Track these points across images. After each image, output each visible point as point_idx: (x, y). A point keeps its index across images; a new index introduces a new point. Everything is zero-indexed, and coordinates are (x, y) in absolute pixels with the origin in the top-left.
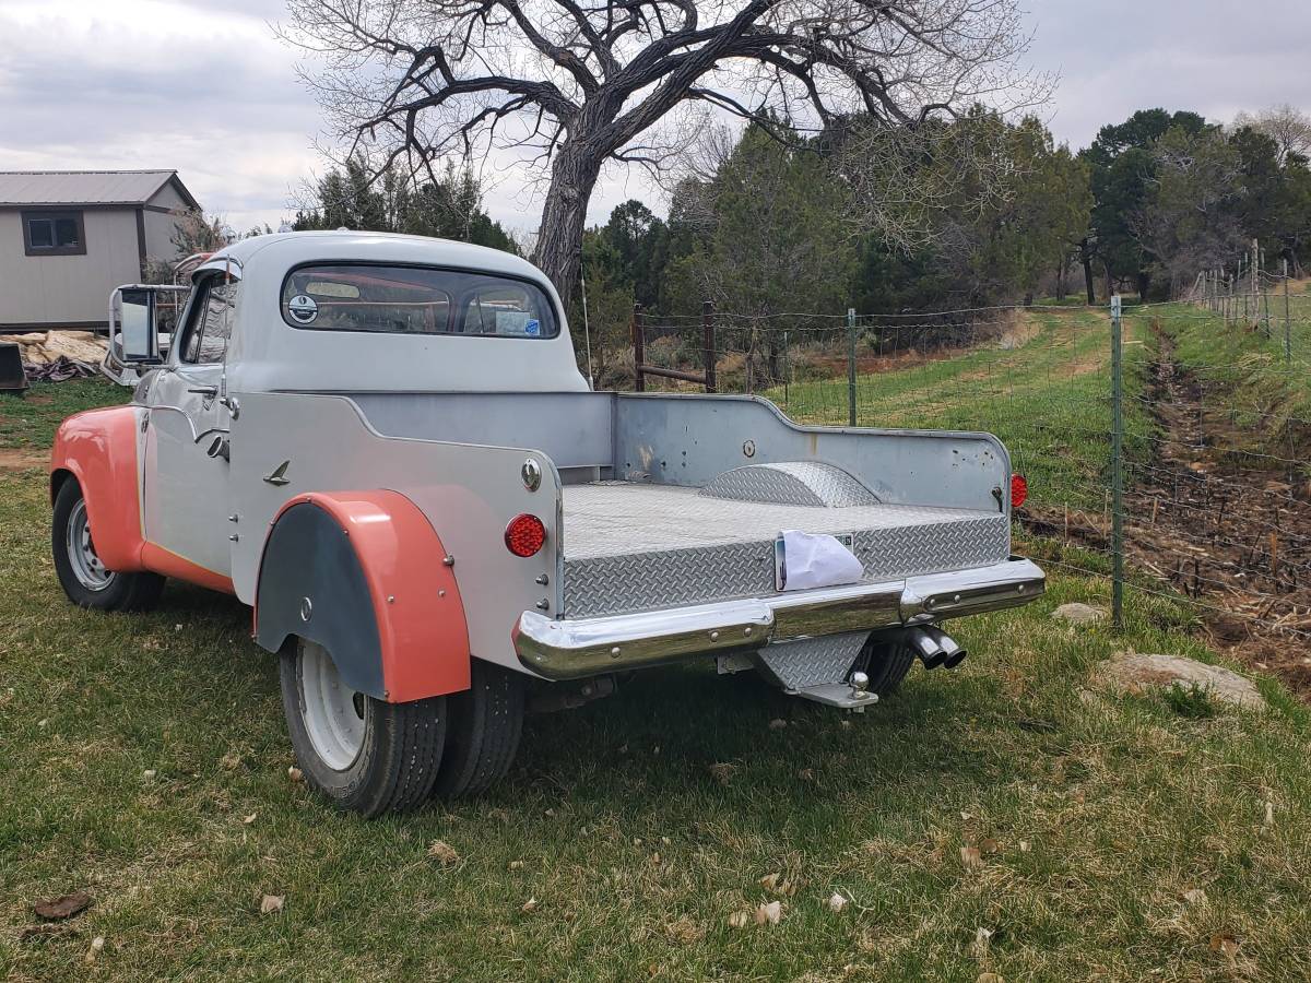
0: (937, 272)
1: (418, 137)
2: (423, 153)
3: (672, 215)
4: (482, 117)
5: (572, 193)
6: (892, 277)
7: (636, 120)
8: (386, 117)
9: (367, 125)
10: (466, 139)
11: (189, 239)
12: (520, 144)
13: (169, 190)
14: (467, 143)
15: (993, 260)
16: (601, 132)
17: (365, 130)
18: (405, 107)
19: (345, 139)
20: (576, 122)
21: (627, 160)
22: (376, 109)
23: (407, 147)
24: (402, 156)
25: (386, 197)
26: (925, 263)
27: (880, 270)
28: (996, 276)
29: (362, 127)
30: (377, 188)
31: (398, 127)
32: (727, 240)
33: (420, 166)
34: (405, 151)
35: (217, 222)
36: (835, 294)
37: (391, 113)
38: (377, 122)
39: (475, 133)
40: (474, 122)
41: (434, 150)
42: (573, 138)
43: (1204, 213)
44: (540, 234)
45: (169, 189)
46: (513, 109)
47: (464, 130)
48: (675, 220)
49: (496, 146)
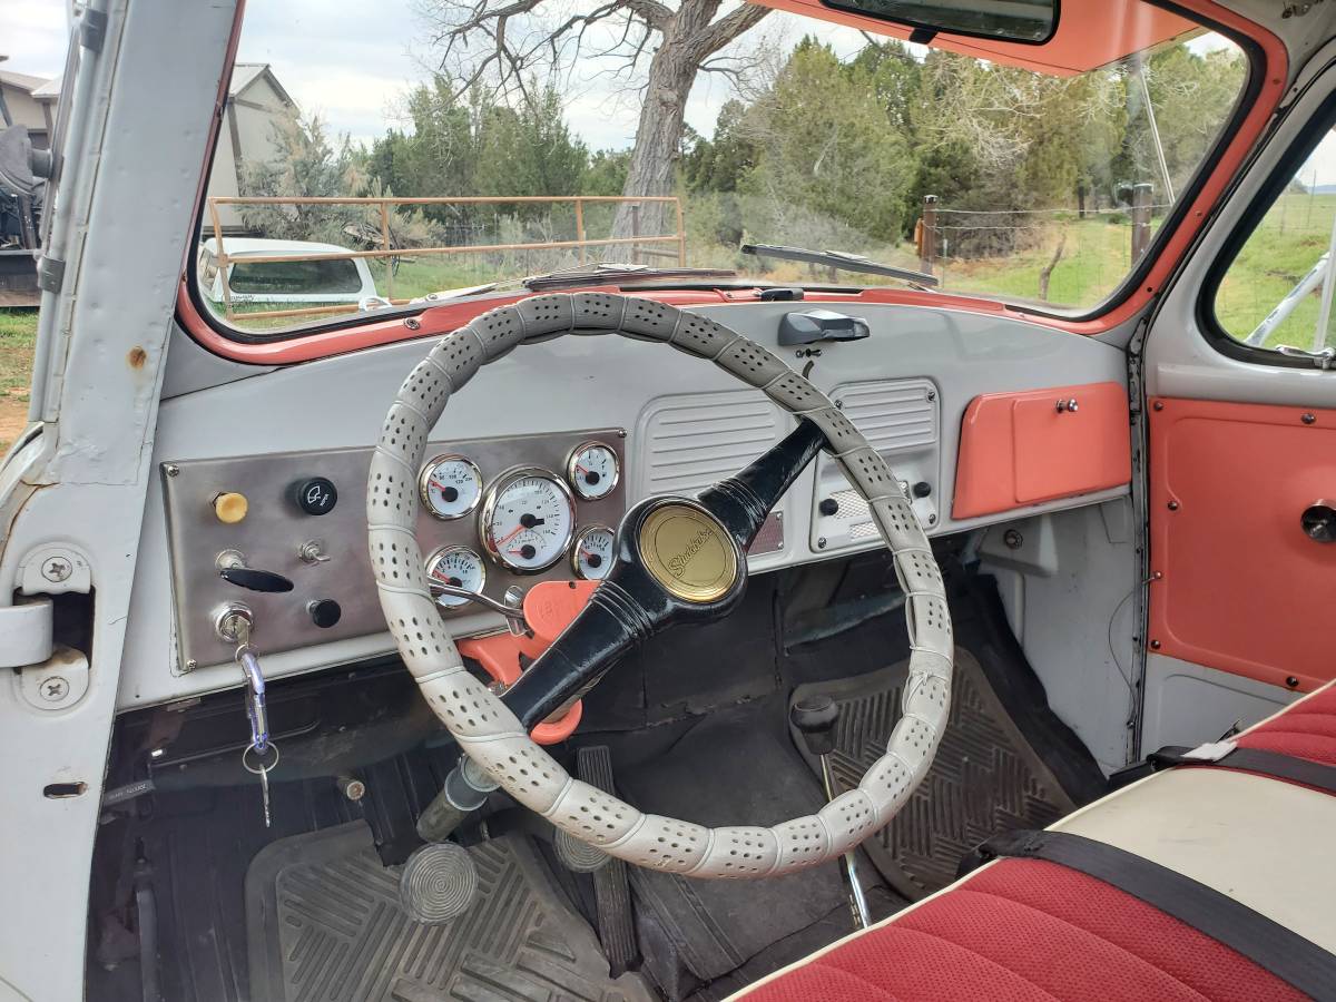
0: (983, 186)
1: (507, 45)
2: (513, 61)
3: (718, 134)
4: (569, 25)
5: (672, 96)
6: (942, 190)
7: (738, 22)
8: (477, 23)
9: (459, 31)
10: (554, 48)
11: (286, 138)
12: (604, 54)
13: (262, 84)
14: (555, 52)
15: (1035, 175)
16: (699, 35)
17: (458, 36)
18: (493, 14)
19: (437, 47)
20: (673, 25)
21: (709, 70)
22: (467, 16)
23: (497, 55)
24: (493, 65)
25: (471, 111)
26: (973, 177)
27: (930, 184)
28: (1036, 189)
29: (455, 33)
30: (463, 102)
31: (489, 33)
32: (796, 153)
33: (509, 76)
34: (496, 59)
35: (316, 119)
36: (895, 205)
37: (483, 19)
38: (469, 28)
39: (562, 43)
40: (561, 31)
41: (522, 59)
42: (671, 40)
43: (1204, 135)
44: (637, 138)
45: (262, 82)
46: (600, 17)
47: (552, 39)
48: (719, 138)
49: (582, 57)
